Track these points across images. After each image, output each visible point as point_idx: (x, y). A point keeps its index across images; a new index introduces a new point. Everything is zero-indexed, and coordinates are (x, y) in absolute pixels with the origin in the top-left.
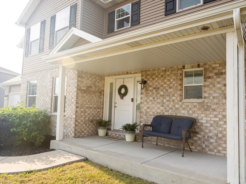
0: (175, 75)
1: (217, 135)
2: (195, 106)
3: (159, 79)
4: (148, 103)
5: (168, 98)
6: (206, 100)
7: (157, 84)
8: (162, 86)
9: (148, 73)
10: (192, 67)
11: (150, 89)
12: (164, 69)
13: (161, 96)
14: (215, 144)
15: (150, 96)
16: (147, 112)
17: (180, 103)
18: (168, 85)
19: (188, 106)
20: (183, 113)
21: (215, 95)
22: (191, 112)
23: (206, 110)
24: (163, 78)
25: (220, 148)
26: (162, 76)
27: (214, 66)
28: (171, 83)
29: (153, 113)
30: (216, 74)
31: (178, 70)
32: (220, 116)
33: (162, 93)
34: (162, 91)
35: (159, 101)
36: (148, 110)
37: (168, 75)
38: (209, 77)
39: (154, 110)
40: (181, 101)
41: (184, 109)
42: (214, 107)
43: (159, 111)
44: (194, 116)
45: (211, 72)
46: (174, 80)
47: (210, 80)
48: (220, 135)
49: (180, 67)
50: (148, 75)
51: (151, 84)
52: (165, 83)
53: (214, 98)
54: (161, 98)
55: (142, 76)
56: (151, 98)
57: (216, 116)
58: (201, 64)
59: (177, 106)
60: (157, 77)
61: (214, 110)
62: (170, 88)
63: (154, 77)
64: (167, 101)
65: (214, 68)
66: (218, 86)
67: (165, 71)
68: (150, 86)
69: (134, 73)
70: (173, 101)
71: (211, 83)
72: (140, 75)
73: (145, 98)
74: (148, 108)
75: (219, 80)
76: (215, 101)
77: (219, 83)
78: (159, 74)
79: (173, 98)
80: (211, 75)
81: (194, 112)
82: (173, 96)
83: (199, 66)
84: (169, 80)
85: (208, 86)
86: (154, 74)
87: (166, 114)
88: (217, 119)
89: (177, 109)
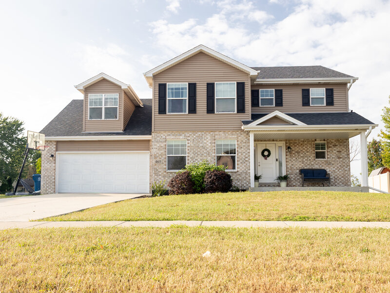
0: (310, 144)
1: (334, 177)
2: (323, 163)
3: (299, 146)
4: (292, 162)
5: (306, 158)
6: (329, 159)
7: (298, 149)
8: (302, 151)
9: (291, 141)
10: (321, 141)
11: (293, 152)
12: (302, 140)
13: (301, 157)
14: (334, 182)
15: (293, 157)
16: (291, 168)
17: (314, 161)
18: (306, 150)
19: (319, 163)
20: (316, 167)
21: (334, 156)
22: (321, 166)
23: (329, 164)
24: (302, 146)
25: (336, 184)
26: (302, 144)
27: (332, 141)
28: (308, 149)
29: (297, 168)
30: (333, 145)
31: (312, 141)
32: (336, 167)
33: (302, 155)
34: (302, 154)
35: (300, 160)
36: (293, 166)
37: (306, 144)
38: (330, 147)
39: (296, 166)
40: (314, 160)
41: (317, 164)
42: (333, 163)
43: (300, 166)
44: (323, 168)
45: (330, 144)
46: (310, 147)
47: (330, 149)
48: (336, 177)
49: (314, 140)
50: (291, 143)
51: (293, 149)
52: (304, 149)
53: (333, 158)
54: (302, 158)
55: (286, 143)
56: (294, 159)
57: (334, 168)
58: (326, 140)
59: (312, 163)
60: (298, 144)
61: (333, 164)
62: (307, 152)
63: (296, 145)
64: (306, 160)
65: (332, 142)
66: (335, 152)
67: (304, 141)
68: (293, 151)
69: (279, 141)
70: (310, 160)
71: (331, 150)
72: (284, 142)
73: (290, 159)
74: (292, 165)
75: (335, 149)
76: (333, 160)
77: (335, 150)
78: (299, 143)
79: (310, 158)
80: (331, 146)
81: (322, 166)
82: (310, 157)
83: (324, 140)
84: (306, 147)
85: (330, 152)
86: (296, 143)
87: (306, 168)
88: (334, 169)
89: (312, 164)
